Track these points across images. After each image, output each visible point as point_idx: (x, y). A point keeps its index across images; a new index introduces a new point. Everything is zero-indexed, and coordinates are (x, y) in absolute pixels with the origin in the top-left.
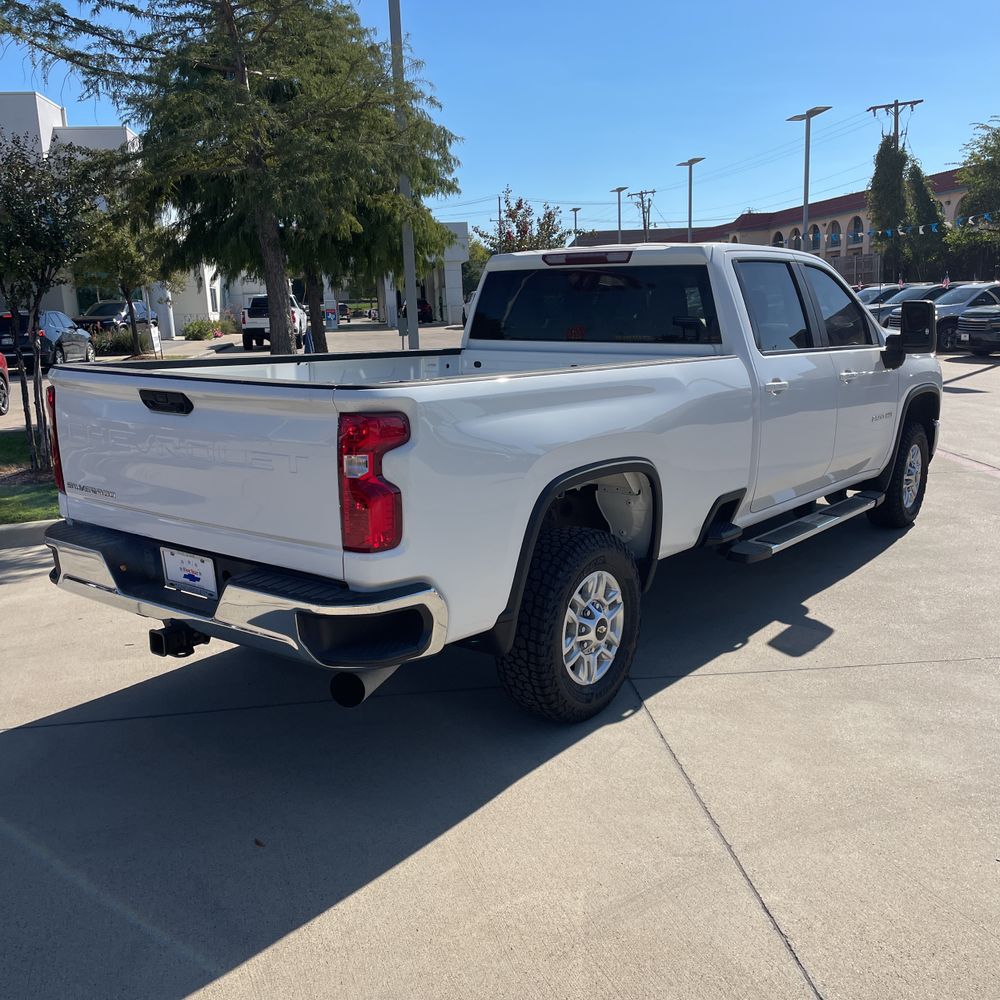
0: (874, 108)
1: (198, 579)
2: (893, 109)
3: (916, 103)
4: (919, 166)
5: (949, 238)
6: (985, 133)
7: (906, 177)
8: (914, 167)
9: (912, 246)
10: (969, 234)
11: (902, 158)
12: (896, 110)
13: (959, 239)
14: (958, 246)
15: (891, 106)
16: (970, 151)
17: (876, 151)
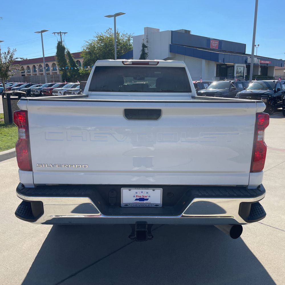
0: (55, 33)
2: (60, 34)
3: (66, 33)
4: (69, 51)
5: (80, 71)
6: (88, 44)
7: (66, 53)
8: (68, 51)
9: (70, 72)
10: (85, 71)
11: (64, 49)
12: (61, 34)
13: (83, 71)
14: (83, 73)
15: (59, 33)
16: (83, 48)
17: (57, 45)
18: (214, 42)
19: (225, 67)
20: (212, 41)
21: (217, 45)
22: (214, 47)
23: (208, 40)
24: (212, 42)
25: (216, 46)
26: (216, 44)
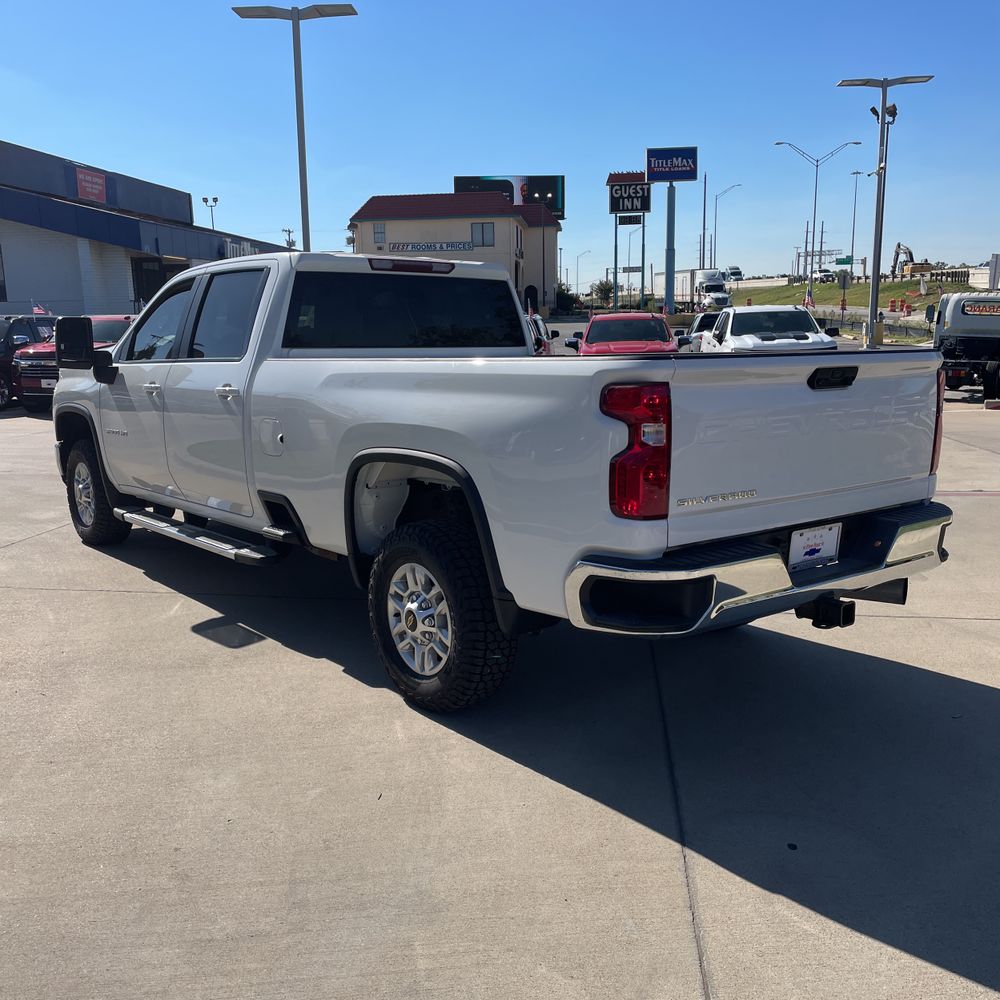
1: (818, 551)
18: (89, 178)
19: (157, 268)
20: (81, 173)
21: (101, 188)
22: (93, 194)
23: (69, 169)
24: (81, 176)
25: (97, 192)
26: (96, 183)
